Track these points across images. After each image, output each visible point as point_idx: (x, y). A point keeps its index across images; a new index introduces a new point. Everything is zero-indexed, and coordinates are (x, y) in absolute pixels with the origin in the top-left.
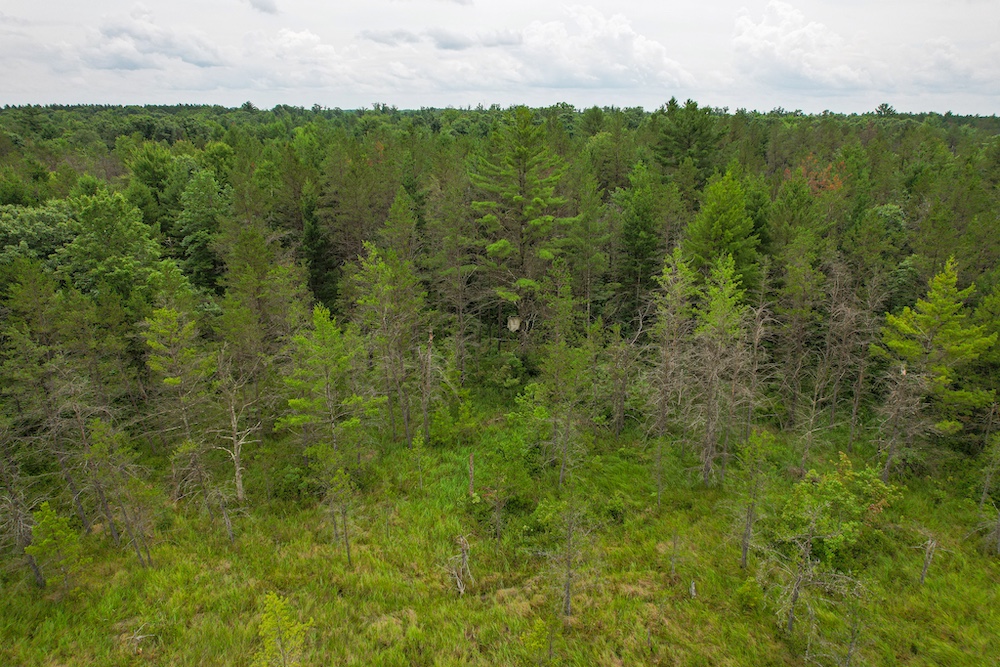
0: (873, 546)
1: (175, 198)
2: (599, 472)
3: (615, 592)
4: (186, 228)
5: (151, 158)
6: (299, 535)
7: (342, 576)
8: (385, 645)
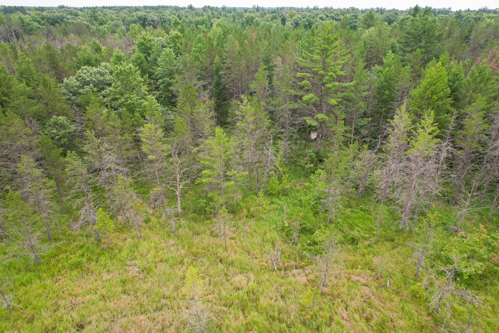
0: (492, 275)
1: (155, 60)
2: (349, 217)
3: (349, 279)
4: (159, 75)
5: (145, 39)
6: (204, 232)
7: (222, 254)
8: (238, 289)
